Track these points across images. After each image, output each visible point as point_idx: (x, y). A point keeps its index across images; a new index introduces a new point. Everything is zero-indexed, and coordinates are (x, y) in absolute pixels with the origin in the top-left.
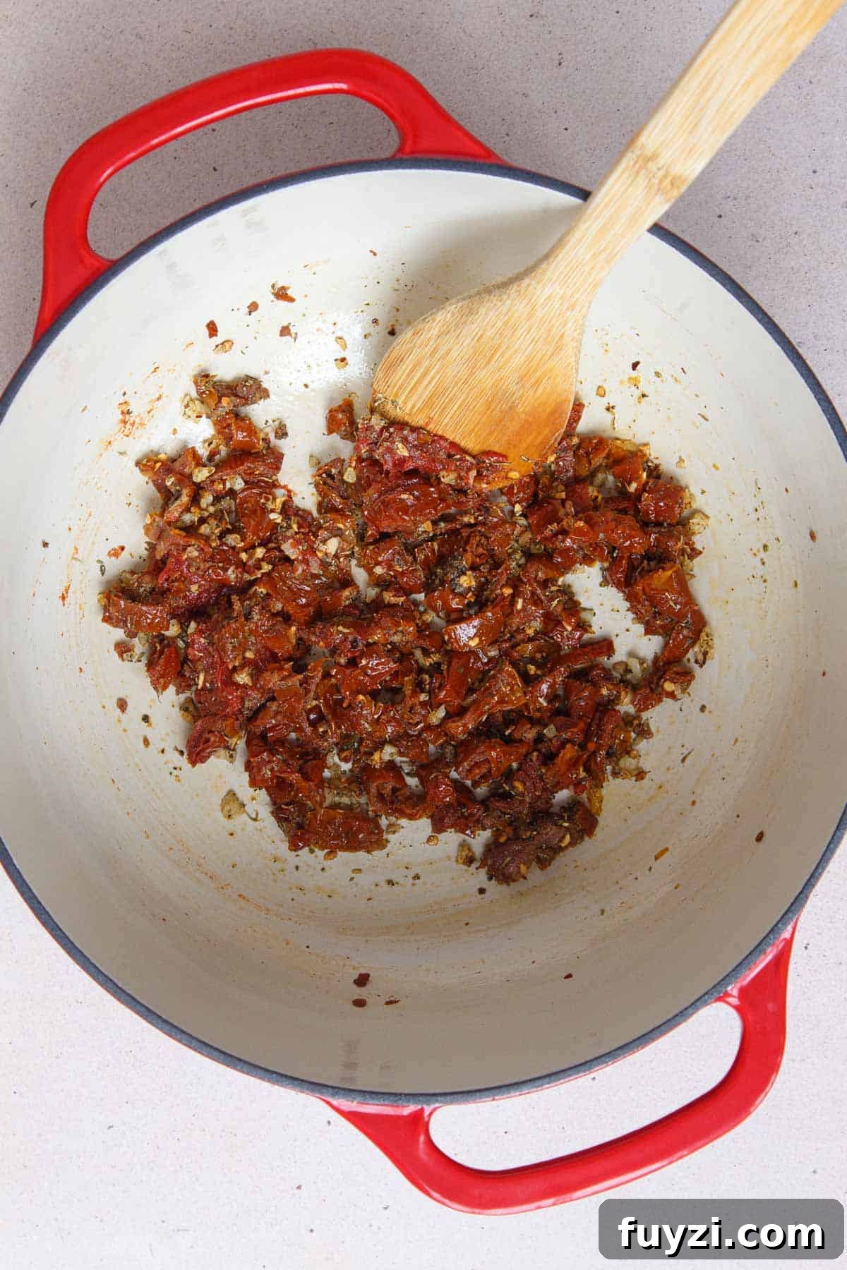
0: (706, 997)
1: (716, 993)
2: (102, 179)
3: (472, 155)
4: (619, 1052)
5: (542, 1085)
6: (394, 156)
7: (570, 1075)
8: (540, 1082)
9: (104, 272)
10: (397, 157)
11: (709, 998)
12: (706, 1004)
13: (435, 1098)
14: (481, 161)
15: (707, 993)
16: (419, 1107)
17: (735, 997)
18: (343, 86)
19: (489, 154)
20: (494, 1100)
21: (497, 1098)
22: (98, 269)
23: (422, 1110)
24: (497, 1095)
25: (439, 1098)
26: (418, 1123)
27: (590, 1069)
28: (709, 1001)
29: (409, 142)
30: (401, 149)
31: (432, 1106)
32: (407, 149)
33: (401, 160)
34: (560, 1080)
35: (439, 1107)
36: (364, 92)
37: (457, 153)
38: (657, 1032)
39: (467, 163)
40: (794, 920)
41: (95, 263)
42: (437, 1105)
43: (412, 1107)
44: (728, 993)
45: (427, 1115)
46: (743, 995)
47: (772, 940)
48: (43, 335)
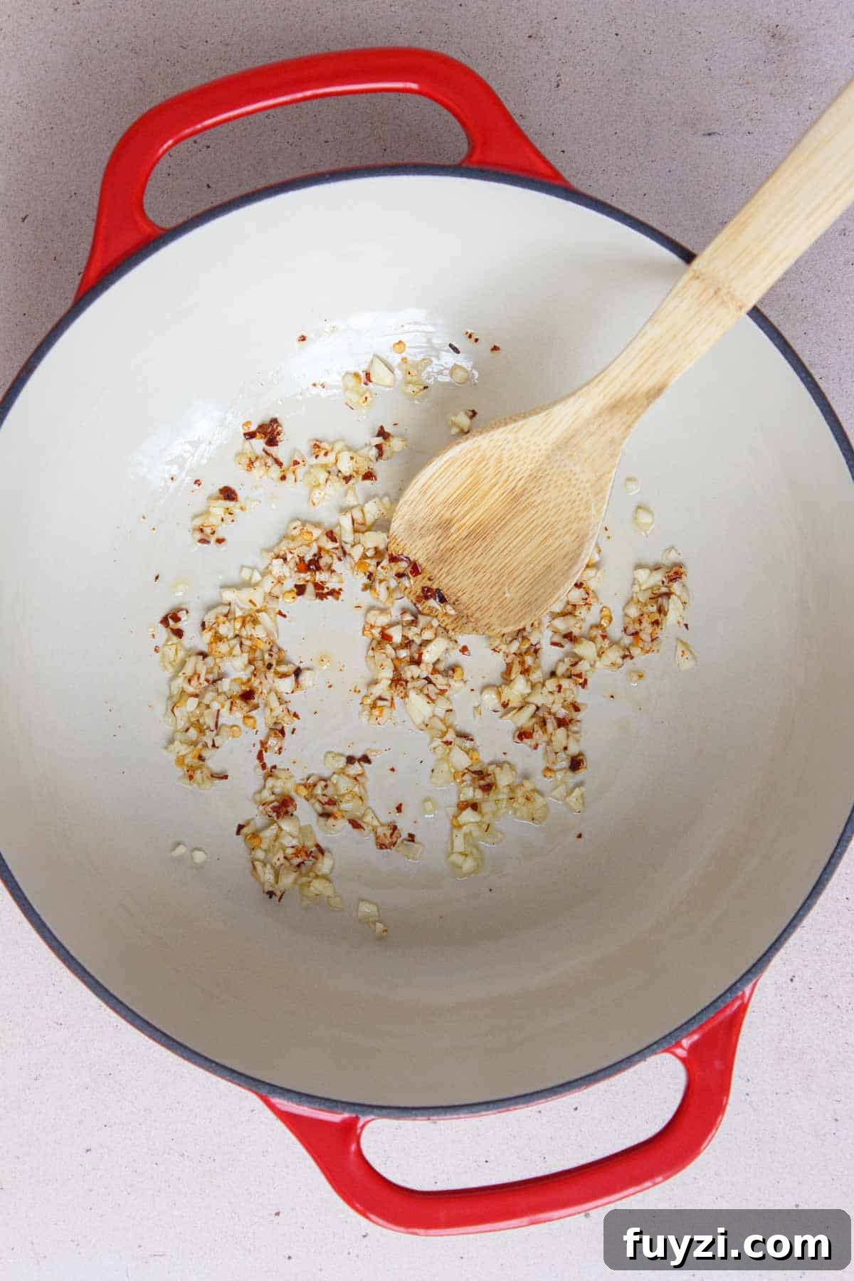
0: (655, 1046)
1: (666, 1043)
2: (161, 151)
3: (537, 174)
4: (560, 1089)
5: (480, 1111)
6: (460, 164)
8: (478, 1107)
9: (154, 240)
10: (464, 165)
11: (658, 1048)
12: (654, 1053)
13: (371, 1110)
14: (545, 181)
15: (656, 1043)
16: (354, 1115)
17: (684, 1048)
18: (414, 86)
19: (556, 175)
20: (429, 1119)
21: (432, 1118)
22: (150, 236)
23: (357, 1119)
25: (375, 1111)
26: (349, 1131)
27: (529, 1102)
28: (658, 1051)
29: (478, 152)
30: (470, 156)
31: (368, 1118)
32: (475, 158)
33: (467, 167)
34: (499, 1108)
35: (373, 1120)
36: (439, 96)
37: (522, 170)
38: (602, 1074)
39: (530, 181)
40: (754, 982)
41: (149, 230)
42: (372, 1117)
43: (346, 1115)
44: (679, 1045)
45: (360, 1125)
46: (693, 1048)
47: (729, 999)
48: (86, 293)
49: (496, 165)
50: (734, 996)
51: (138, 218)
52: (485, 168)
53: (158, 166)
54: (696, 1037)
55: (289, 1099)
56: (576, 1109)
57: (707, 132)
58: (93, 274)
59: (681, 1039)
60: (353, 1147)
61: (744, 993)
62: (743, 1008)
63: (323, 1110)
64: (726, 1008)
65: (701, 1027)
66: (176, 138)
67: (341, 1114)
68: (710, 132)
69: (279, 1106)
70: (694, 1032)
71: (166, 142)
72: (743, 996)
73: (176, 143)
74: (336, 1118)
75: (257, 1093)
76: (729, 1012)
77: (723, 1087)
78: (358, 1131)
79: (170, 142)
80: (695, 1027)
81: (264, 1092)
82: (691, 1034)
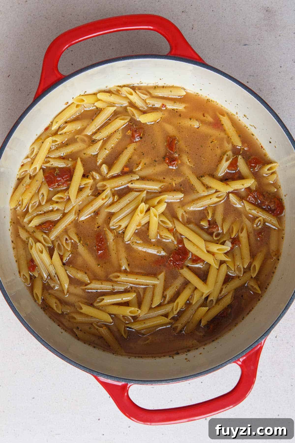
1: (234, 360)
2: (64, 49)
3: (193, 58)
4: (198, 375)
5: (169, 382)
6: (168, 54)
7: (180, 381)
9: (61, 79)
10: (168, 55)
11: (232, 361)
12: (230, 363)
13: (132, 381)
14: (197, 61)
15: (231, 359)
17: (240, 362)
18: (151, 28)
19: (200, 59)
20: (152, 385)
21: (153, 384)
22: (60, 78)
23: (127, 384)
24: (153, 383)
25: (133, 382)
26: (124, 388)
27: (186, 379)
28: (231, 362)
29: (173, 51)
30: (170, 52)
31: (131, 384)
32: (172, 53)
33: (169, 56)
34: (176, 381)
35: (132, 385)
36: (160, 31)
37: (189, 57)
38: (212, 370)
39: (192, 61)
40: (265, 339)
41: (59, 76)
42: (132, 384)
43: (124, 383)
44: (239, 360)
45: (128, 386)
46: (244, 362)
47: (256, 344)
48: (38, 97)
49: (180, 55)
50: (258, 343)
51: (56, 72)
52: (176, 56)
53: (63, 54)
54: (244, 358)
55: (104, 377)
56: (202, 382)
57: (244, 44)
58: (40, 91)
59: (240, 358)
60: (126, 394)
61: (261, 342)
62: (261, 348)
63: (115, 381)
64: (255, 348)
65: (246, 354)
66: (69, 44)
67: (121, 382)
68: (246, 44)
69: (101, 380)
70: (244, 356)
71: (66, 46)
72: (261, 344)
73: (69, 46)
74: (120, 384)
75: (92, 375)
76: (256, 349)
77: (254, 375)
78: (128, 389)
79: (67, 46)
80: (245, 354)
81: (95, 374)
82: (242, 357)
